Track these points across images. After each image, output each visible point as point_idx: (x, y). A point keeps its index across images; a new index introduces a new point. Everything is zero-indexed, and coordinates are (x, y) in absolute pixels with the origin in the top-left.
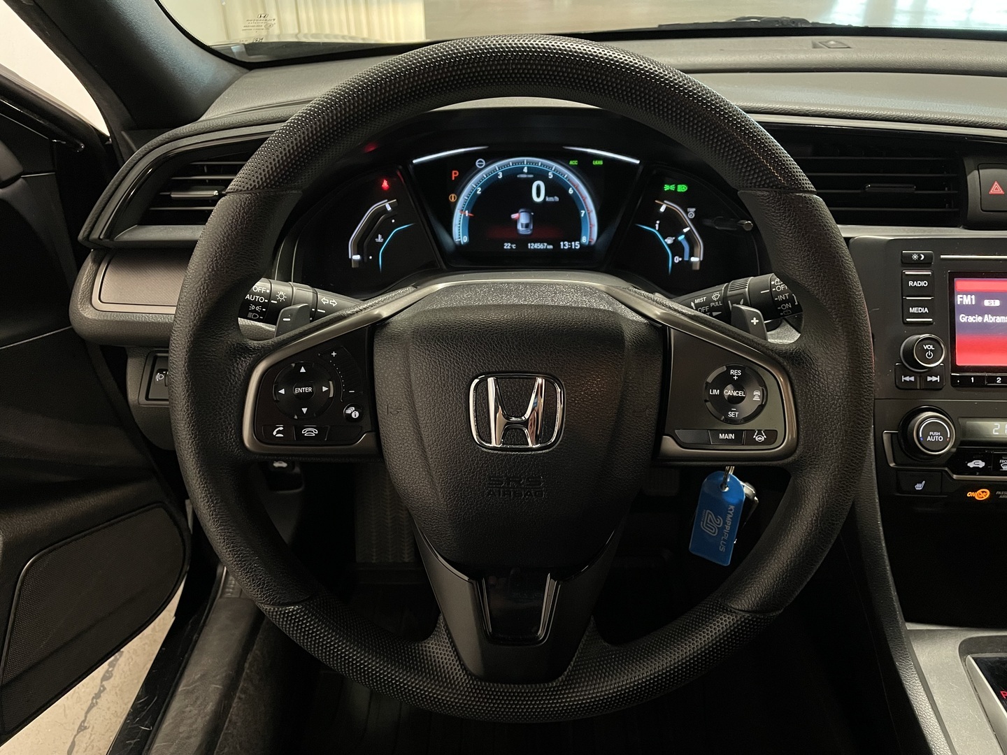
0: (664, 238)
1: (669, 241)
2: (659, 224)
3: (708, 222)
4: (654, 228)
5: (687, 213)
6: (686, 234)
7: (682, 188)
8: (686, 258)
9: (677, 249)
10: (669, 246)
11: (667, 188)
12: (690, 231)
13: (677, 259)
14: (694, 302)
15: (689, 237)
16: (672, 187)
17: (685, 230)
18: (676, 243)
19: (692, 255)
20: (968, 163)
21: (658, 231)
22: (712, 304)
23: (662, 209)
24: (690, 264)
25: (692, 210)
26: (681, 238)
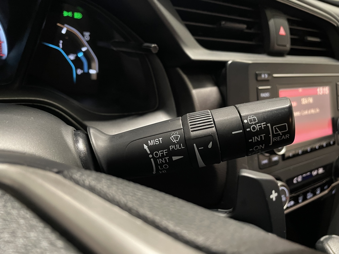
0: (68, 54)
1: (72, 57)
2: (63, 44)
3: (101, 44)
4: (59, 46)
5: (83, 36)
6: (84, 52)
7: (78, 16)
8: (86, 70)
9: (78, 63)
10: (72, 61)
11: (66, 14)
12: (88, 50)
13: (80, 72)
14: (147, 144)
15: (86, 54)
16: (70, 14)
17: (84, 49)
18: (77, 58)
19: (90, 67)
20: (268, 13)
21: (62, 49)
22: (171, 147)
23: (64, 31)
24: (88, 74)
25: (87, 34)
26: (80, 55)
